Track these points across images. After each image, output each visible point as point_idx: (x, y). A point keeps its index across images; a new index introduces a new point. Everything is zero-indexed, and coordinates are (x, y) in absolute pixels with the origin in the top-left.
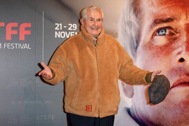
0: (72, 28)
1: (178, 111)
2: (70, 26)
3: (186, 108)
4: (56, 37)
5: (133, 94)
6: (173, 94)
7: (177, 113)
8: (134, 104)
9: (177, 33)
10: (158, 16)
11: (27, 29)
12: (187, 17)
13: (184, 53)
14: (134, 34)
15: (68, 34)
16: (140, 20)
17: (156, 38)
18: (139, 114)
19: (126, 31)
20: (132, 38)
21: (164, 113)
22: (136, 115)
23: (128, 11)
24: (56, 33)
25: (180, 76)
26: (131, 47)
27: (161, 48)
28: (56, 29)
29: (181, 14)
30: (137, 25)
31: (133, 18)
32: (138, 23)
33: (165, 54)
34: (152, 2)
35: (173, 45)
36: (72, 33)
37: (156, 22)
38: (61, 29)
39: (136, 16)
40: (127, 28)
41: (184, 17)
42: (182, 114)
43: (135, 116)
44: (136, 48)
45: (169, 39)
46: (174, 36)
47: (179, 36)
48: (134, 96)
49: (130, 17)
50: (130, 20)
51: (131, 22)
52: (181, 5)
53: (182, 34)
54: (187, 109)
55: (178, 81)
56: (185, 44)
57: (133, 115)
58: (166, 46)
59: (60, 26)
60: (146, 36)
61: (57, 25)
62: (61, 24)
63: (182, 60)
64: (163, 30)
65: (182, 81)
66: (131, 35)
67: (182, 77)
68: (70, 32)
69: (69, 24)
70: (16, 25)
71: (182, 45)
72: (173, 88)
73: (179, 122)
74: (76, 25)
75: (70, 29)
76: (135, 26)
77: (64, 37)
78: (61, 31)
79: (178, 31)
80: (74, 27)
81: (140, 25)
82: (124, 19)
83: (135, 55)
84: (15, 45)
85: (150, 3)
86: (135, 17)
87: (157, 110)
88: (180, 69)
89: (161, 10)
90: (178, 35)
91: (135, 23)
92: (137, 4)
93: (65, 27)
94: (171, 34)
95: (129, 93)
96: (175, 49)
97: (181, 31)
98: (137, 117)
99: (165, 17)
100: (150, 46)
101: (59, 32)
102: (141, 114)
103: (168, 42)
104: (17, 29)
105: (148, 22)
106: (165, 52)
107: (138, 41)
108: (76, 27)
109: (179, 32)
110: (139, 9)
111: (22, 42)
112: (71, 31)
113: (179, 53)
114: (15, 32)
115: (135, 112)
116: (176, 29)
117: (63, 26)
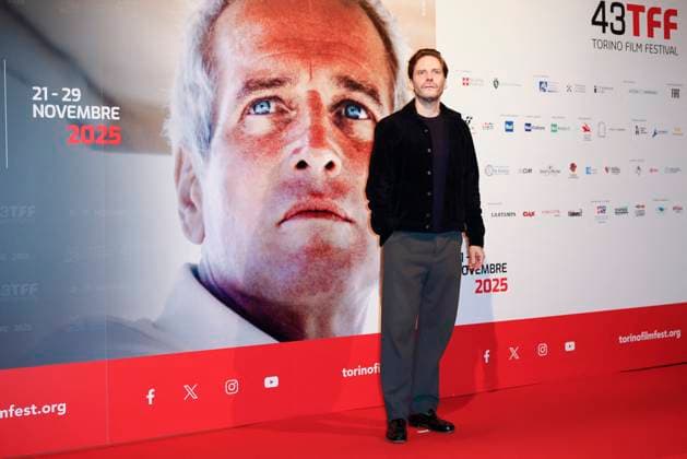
0: (70, 96)
1: (296, 269)
2: (66, 92)
3: (310, 261)
4: (35, 116)
5: (204, 236)
6: (284, 233)
7: (293, 273)
8: (206, 255)
9: (292, 109)
10: (253, 75)
12: (311, 78)
13: (306, 149)
14: (204, 111)
15: (61, 110)
16: (215, 82)
17: (249, 119)
18: (217, 278)
19: (186, 104)
20: (200, 119)
21: (266, 274)
22: (211, 279)
23: (192, 62)
24: (35, 107)
25: (299, 196)
26: (199, 138)
27: (259, 140)
28: (35, 98)
29: (299, 70)
30: (209, 92)
31: (201, 77)
32: (212, 87)
33: (269, 153)
35: (284, 134)
36: (70, 107)
37: (250, 86)
38: (46, 99)
39: (208, 73)
40: (190, 100)
41: (305, 76)
42: (303, 275)
43: (207, 281)
44: (209, 140)
45: (276, 123)
46: (286, 116)
47: (296, 116)
48: (205, 239)
49: (195, 76)
50: (196, 82)
51: (198, 87)
52: (300, 51)
53: (301, 112)
54: (312, 265)
55: (295, 207)
56: (309, 132)
57: (204, 280)
58: (270, 136)
59: (43, 92)
60: (228, 115)
61: (37, 91)
62: (45, 89)
63: (302, 165)
64: (264, 104)
65: (302, 208)
66: (198, 113)
67: (304, 200)
68: (65, 107)
69: (64, 89)
71: (303, 134)
72: (286, 223)
73: (297, 291)
74: (79, 91)
75: (65, 99)
76: (205, 95)
77: (53, 115)
78: (45, 103)
79: (293, 106)
80: (74, 94)
81: (216, 92)
82: (182, 79)
83: (205, 156)
85: (237, 46)
86: (205, 74)
87: (253, 268)
88: (299, 183)
89: (259, 60)
90: (294, 113)
91: (206, 88)
92: (210, 49)
93: (54, 94)
94: (281, 112)
95: (196, 234)
96: (288, 143)
97: (300, 107)
98: (213, 283)
99: (268, 77)
100: (236, 136)
101: (42, 106)
102: (221, 277)
103: (274, 127)
105: (232, 86)
106: (267, 149)
107: (211, 127)
108: (79, 95)
109: (297, 109)
110: (214, 58)
112: (68, 103)
113: (297, 151)
115: (208, 272)
116: (291, 102)
117: (49, 94)
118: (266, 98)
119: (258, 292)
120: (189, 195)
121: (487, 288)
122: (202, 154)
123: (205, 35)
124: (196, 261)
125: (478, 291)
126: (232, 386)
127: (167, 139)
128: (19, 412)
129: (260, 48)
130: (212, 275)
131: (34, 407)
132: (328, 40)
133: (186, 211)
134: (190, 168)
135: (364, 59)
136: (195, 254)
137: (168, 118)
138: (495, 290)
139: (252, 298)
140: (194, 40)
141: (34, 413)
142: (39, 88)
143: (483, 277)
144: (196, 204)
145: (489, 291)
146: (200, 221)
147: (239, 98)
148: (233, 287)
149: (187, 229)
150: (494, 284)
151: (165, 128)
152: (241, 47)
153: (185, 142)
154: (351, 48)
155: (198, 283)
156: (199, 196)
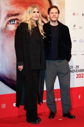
94: (18, 23)
105: (3, 15)
118: (13, 19)
119: (11, 78)
121: (80, 76)
125: (77, 77)
129: (12, 4)
132: (32, 1)
135: (43, 7)
138: (82, 77)
139: (9, 79)
143: (79, 73)
145: (80, 77)
147: (5, 19)
150: (82, 75)
152: (6, 4)
154: (39, 4)
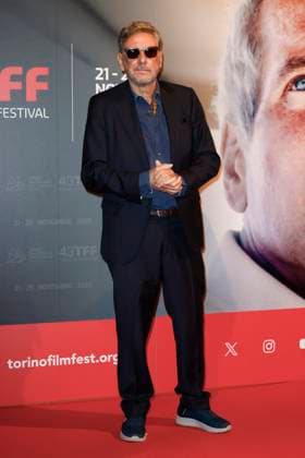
5: (246, 205)
8: (248, 223)
10: (295, 53)
11: (40, 78)
14: (248, 88)
16: (260, 60)
17: (291, 95)
18: (258, 244)
19: (233, 82)
20: (245, 96)
22: (251, 244)
23: (238, 42)
24: (97, 86)
26: (244, 113)
27: (300, 115)
28: (98, 78)
30: (255, 71)
31: (246, 56)
32: (256, 66)
34: (284, 25)
37: (292, 64)
38: (107, 78)
39: (254, 52)
40: (236, 77)
43: (249, 247)
44: (253, 115)
48: (248, 209)
49: (241, 55)
50: (242, 60)
51: (243, 65)
59: (104, 72)
60: (271, 92)
61: (99, 72)
62: (107, 69)
66: (243, 89)
70: (18, 70)
75: (123, 78)
76: (251, 72)
78: (106, 82)
81: (261, 71)
82: (229, 58)
83: (249, 129)
84: (18, 112)
85: (281, 26)
86: (251, 53)
87: (291, 236)
89: (302, 39)
91: (252, 66)
92: (256, 29)
93: (114, 74)
95: (239, 203)
98: (254, 249)
100: (279, 111)
101: (104, 85)
102: (262, 244)
104: (21, 78)
105: (275, 63)
107: (256, 103)
110: (259, 38)
111: (32, 106)
114: (18, 85)
115: (249, 239)
117: (110, 73)
120: (233, 166)
122: (247, 128)
123: (251, 16)
124: (238, 228)
126: (269, 346)
127: (214, 114)
128: (80, 360)
130: (253, 240)
131: (92, 357)
133: (231, 181)
134: (235, 142)
136: (238, 222)
137: (215, 95)
140: (241, 21)
141: (93, 362)
142: (101, 69)
144: (240, 175)
146: (244, 193)
148: (273, 254)
149: (231, 199)
151: (212, 104)
153: (230, 118)
155: (239, 248)
156: (243, 168)
